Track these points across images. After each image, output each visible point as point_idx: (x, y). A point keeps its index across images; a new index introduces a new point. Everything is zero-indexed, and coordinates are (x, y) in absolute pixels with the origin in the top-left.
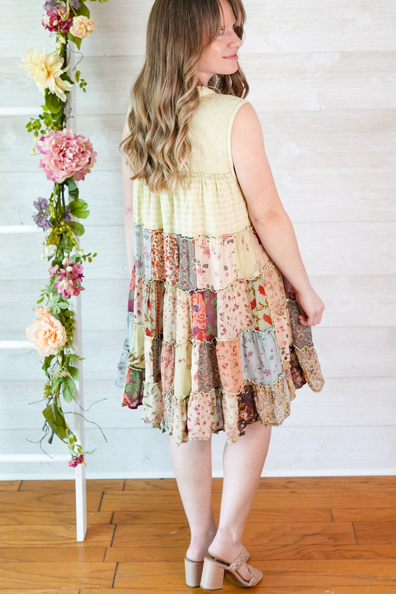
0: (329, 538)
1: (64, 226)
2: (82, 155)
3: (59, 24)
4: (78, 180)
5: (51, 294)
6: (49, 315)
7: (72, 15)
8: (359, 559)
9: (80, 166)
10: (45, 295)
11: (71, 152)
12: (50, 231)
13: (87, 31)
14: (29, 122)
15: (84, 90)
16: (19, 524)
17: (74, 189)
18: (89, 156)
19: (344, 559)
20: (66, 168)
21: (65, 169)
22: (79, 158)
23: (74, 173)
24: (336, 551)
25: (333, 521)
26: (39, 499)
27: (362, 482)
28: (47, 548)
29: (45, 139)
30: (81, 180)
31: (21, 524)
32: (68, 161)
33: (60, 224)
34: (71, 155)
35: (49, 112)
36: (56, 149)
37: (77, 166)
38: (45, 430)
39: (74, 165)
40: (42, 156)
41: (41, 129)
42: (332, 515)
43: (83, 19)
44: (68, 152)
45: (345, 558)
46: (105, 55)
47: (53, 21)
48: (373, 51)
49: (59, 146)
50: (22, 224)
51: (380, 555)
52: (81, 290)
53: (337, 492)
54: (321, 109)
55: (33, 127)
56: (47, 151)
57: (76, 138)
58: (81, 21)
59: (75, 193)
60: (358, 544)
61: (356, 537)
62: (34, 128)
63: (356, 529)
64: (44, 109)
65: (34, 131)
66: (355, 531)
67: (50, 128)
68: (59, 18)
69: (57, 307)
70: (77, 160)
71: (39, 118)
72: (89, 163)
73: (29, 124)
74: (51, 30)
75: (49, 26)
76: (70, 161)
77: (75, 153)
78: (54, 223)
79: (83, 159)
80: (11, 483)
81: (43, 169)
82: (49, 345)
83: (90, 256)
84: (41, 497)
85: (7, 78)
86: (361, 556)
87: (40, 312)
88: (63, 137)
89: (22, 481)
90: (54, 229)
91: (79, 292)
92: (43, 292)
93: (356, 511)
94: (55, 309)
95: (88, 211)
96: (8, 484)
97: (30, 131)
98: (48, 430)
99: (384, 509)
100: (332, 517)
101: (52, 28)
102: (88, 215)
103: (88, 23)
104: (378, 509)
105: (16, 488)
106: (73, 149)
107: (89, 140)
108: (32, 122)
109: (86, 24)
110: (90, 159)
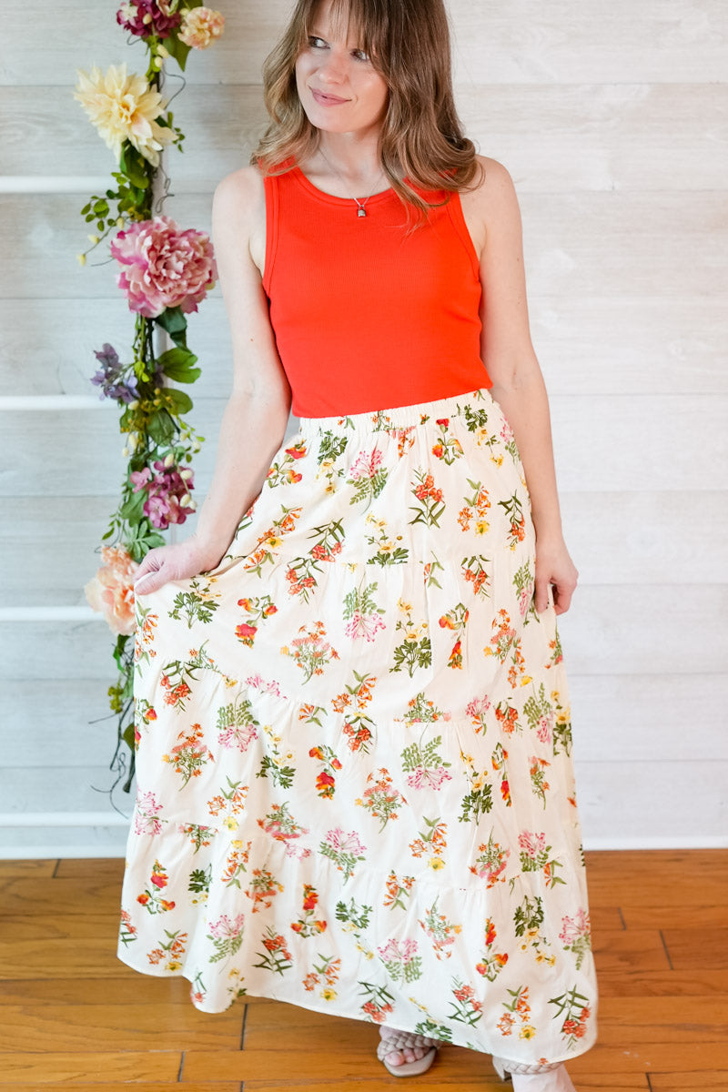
0: (621, 960)
1: (160, 396)
2: (196, 265)
3: (154, 21)
4: (189, 313)
5: (127, 521)
6: (128, 560)
7: (181, 6)
8: (676, 995)
9: (196, 285)
10: (116, 524)
11: (179, 259)
12: (133, 405)
13: (212, 36)
14: (88, 203)
15: (180, 147)
16: (61, 938)
17: (180, 328)
18: (209, 268)
19: (650, 995)
20: (170, 290)
21: (168, 291)
22: (192, 271)
23: (183, 299)
24: (635, 981)
25: (625, 929)
26: (92, 892)
27: (669, 861)
28: (116, 979)
29: (126, 236)
30: (194, 313)
31: (64, 937)
32: (174, 276)
33: (153, 394)
34: (180, 266)
35: (127, 185)
36: (152, 254)
37: (190, 285)
38: (114, 768)
39: (184, 283)
40: (125, 268)
41: (108, 217)
42: (622, 917)
43: (206, 14)
44: (174, 259)
45: (651, 993)
46: (221, 83)
47: (143, 16)
48: (711, 83)
49: (158, 247)
50: (63, 393)
51: (713, 988)
52: (188, 513)
53: (627, 878)
54: (613, 188)
55: (96, 212)
56: (129, 258)
57: (185, 234)
58: (203, 16)
59: (180, 336)
60: (672, 969)
61: (668, 957)
62: (98, 214)
63: (668, 942)
64: (117, 180)
65: (97, 220)
66: (665, 946)
67: (125, 214)
68: (155, 9)
69: (142, 544)
70: (190, 275)
71: (105, 196)
72: (210, 281)
73: (87, 208)
74: (135, 31)
75: (133, 24)
76: (179, 277)
77: (186, 262)
78: (145, 391)
79: (199, 273)
80: (40, 863)
81: (127, 290)
82: (132, 615)
83: (189, 452)
84: (95, 889)
85: (38, 123)
86: (680, 990)
87: (112, 555)
88: (164, 233)
89: (59, 860)
90: (141, 403)
91: (185, 518)
92: (113, 519)
93: (665, 910)
94: (139, 549)
95: (198, 370)
96: (35, 866)
97: (89, 219)
98: (122, 769)
99: (712, 906)
100: (623, 923)
101: (138, 29)
102: (198, 377)
103: (216, 21)
104: (703, 907)
105: (49, 872)
106: (182, 254)
107: (209, 239)
108: (94, 203)
109: (212, 23)
110: (210, 273)
